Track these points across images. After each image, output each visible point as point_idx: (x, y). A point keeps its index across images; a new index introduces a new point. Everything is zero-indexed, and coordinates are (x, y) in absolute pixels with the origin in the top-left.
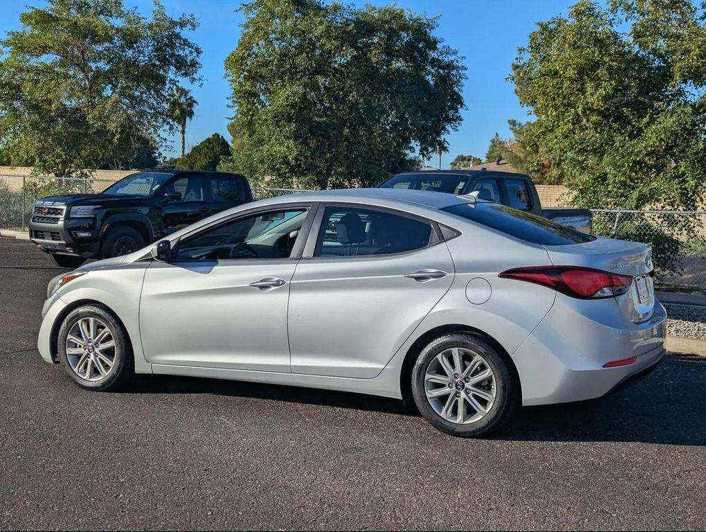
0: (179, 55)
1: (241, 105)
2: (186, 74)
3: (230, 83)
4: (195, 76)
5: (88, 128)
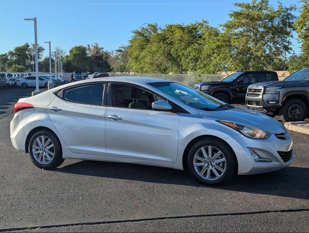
0: (292, 22)
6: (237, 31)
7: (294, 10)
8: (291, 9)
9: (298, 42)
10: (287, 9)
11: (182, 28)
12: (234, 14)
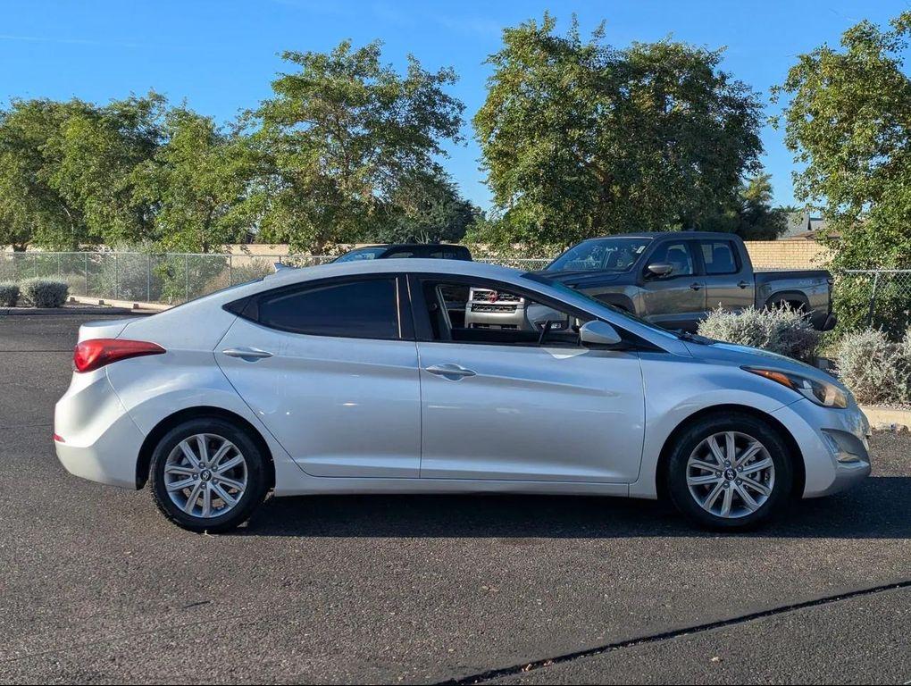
0: (441, 113)
1: (493, 167)
2: (448, 134)
3: (479, 144)
4: (458, 135)
5: (343, 200)
6: (289, 131)
7: (448, 81)
8: (441, 79)
9: (480, 169)
10: (432, 79)
11: (91, 115)
12: (287, 84)
